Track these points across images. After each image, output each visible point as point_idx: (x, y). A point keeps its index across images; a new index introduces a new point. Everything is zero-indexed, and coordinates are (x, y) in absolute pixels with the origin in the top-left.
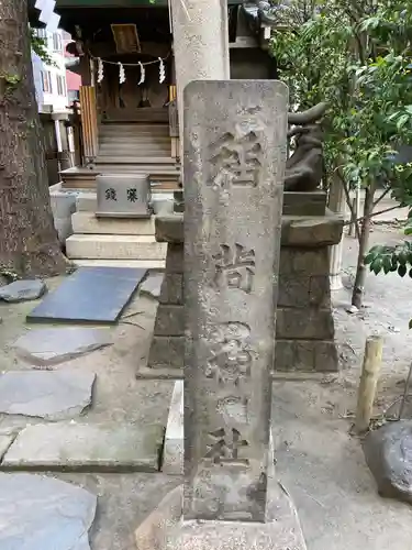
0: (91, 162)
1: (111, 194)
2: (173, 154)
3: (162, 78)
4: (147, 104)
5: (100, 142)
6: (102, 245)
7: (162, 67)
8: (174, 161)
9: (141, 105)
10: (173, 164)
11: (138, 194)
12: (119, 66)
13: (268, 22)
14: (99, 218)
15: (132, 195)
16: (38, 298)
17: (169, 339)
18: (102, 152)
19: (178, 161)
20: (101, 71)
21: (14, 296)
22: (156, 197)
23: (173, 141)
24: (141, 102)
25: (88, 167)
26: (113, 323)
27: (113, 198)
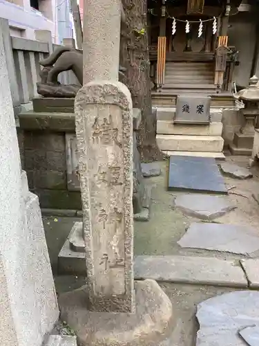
0: (161, 87)
1: (186, 109)
2: (216, 82)
4: (190, 49)
5: (166, 75)
6: (178, 141)
8: (216, 87)
9: (187, 49)
10: (214, 89)
11: (204, 109)
12: (186, 23)
14: (175, 124)
15: (200, 109)
16: (160, 175)
18: (168, 81)
19: (218, 87)
20: (174, 27)
21: (148, 173)
22: (212, 111)
23: (217, 74)
24: (186, 48)
25: (158, 90)
26: (226, 193)
27: (187, 111)
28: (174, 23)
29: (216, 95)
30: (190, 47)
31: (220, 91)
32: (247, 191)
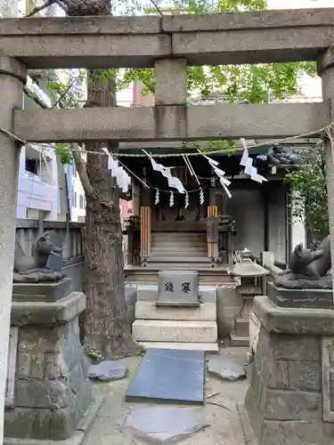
0: (145, 260)
1: (170, 287)
2: (210, 255)
3: (202, 201)
4: (182, 218)
5: (152, 246)
7: (202, 194)
8: (210, 260)
9: (178, 219)
10: (209, 263)
11: (191, 287)
12: (170, 194)
13: (274, 164)
14: (158, 306)
15: (186, 288)
16: (124, 377)
17: (278, 422)
18: (154, 253)
19: (213, 260)
20: (157, 197)
21: (107, 376)
22: (202, 289)
23: (209, 245)
24: (178, 216)
25: (143, 265)
26: (201, 403)
27: (171, 290)
28: (158, 193)
29: (211, 269)
30: (183, 217)
31: (215, 265)
32: (232, 398)
